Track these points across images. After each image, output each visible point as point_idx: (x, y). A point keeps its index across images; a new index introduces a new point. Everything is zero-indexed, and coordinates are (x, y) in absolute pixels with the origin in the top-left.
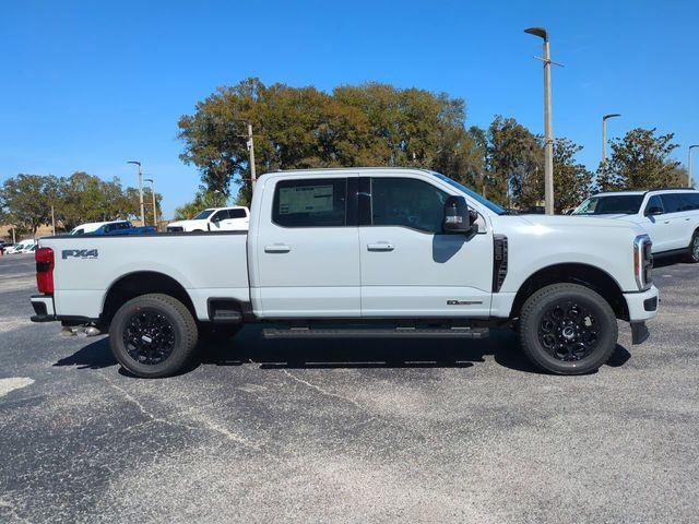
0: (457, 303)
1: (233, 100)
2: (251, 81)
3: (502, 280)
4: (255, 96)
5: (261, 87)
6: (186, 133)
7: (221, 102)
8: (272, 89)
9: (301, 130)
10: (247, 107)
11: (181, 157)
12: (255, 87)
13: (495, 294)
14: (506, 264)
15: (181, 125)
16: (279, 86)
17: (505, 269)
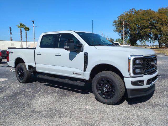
0: (75, 74)
1: (127, 15)
2: (133, 9)
3: (86, 67)
4: (133, 13)
5: (135, 11)
6: (115, 24)
7: (124, 16)
8: (138, 11)
9: (145, 22)
10: (130, 16)
11: (114, 31)
12: (133, 11)
13: (84, 72)
14: (87, 62)
15: (114, 22)
16: (140, 10)
17: (87, 64)
